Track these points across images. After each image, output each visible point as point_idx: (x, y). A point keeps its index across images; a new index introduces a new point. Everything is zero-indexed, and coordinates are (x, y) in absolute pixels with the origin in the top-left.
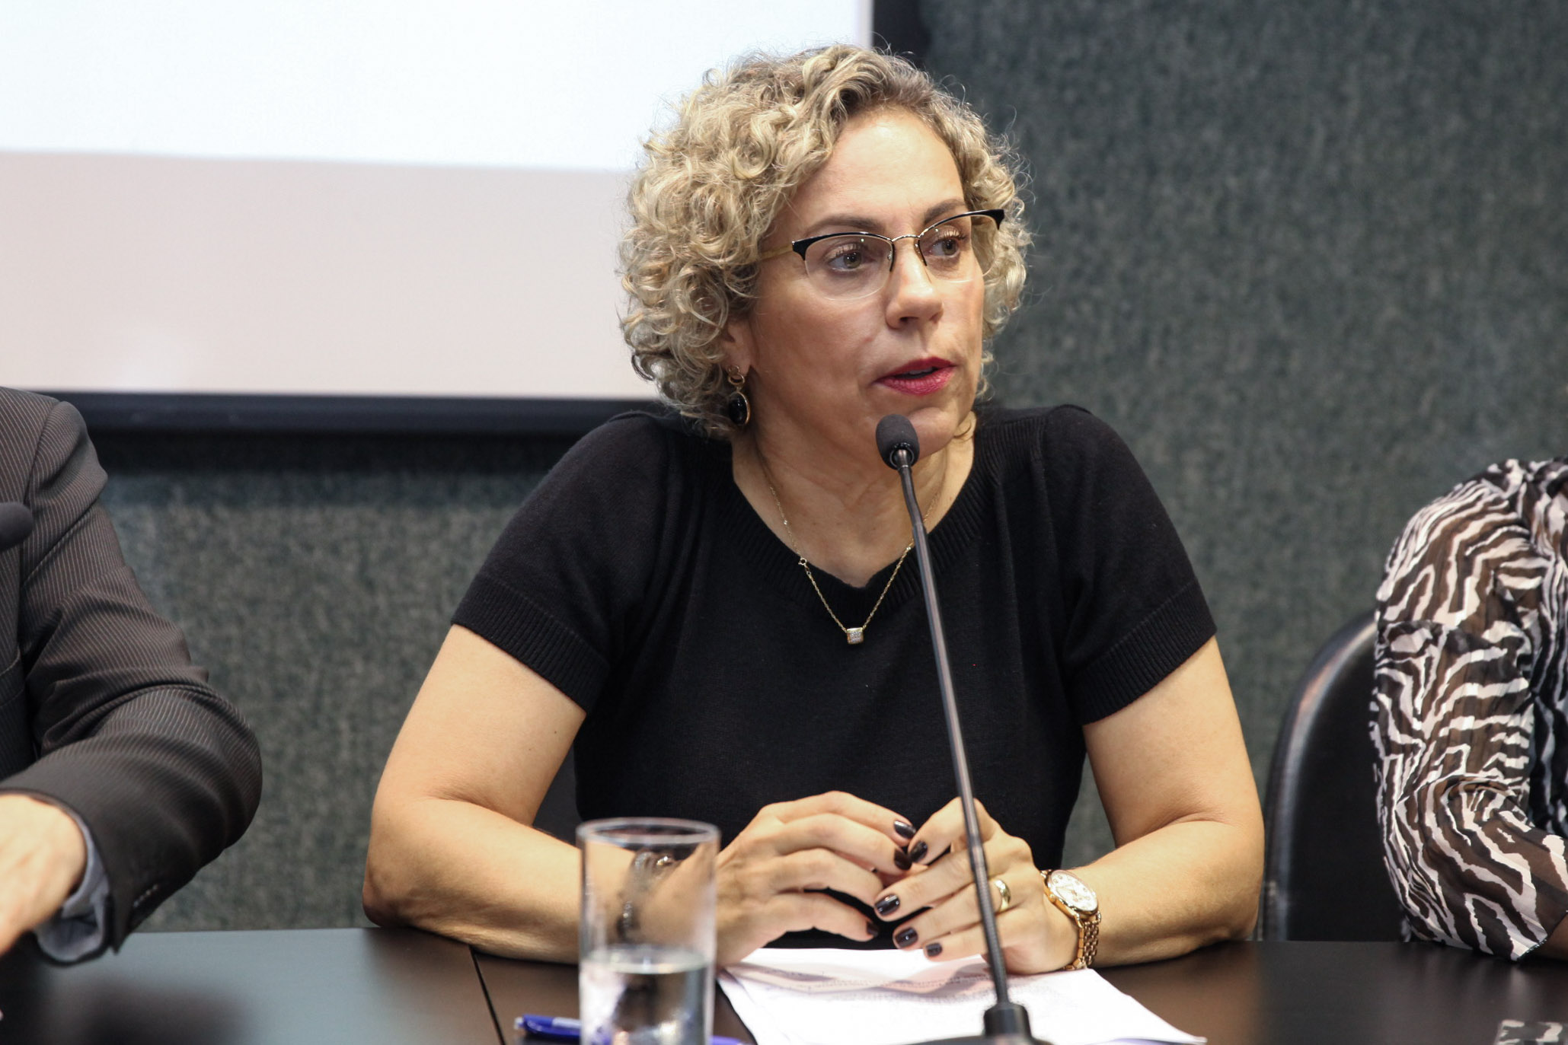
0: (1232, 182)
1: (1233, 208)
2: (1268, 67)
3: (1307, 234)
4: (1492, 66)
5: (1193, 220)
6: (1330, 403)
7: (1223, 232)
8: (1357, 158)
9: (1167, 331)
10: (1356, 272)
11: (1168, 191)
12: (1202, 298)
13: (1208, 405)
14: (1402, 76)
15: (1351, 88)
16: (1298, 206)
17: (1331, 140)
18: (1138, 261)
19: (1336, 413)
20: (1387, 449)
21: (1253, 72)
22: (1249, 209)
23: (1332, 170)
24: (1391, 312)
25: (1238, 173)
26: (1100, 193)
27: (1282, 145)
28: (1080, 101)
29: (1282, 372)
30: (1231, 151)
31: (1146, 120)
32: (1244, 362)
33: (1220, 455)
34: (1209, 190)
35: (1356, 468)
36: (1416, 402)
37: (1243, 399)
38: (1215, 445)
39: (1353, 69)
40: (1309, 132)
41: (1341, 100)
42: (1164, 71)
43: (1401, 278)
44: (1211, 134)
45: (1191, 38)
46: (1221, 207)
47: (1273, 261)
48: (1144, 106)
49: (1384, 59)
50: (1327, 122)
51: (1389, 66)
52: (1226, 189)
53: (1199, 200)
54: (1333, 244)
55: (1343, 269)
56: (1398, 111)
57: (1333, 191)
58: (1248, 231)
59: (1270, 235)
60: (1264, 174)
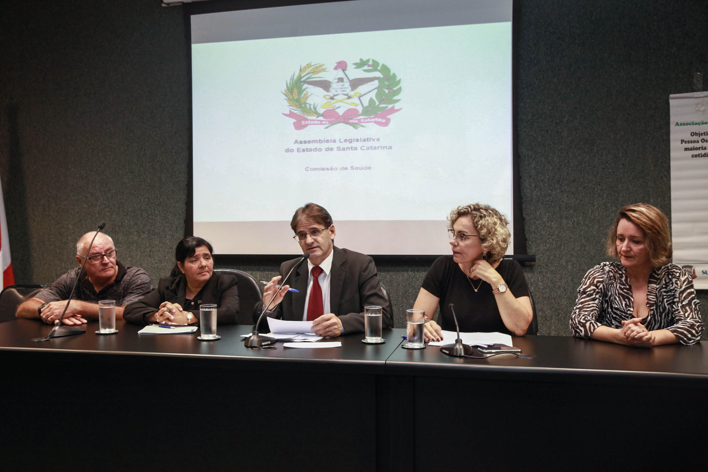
0: (575, 219)
1: (576, 223)
2: (581, 201)
3: (589, 227)
4: (620, 199)
5: (568, 225)
7: (574, 227)
8: (597, 215)
9: (565, 243)
10: (597, 233)
11: (564, 221)
12: (570, 238)
13: (572, 255)
14: (604, 201)
15: (595, 203)
16: (586, 223)
17: (592, 212)
18: (559, 232)
19: (594, 256)
21: (578, 202)
22: (578, 224)
23: (592, 217)
25: (576, 217)
26: (553, 222)
27: (584, 213)
28: (549, 207)
29: (585, 250)
30: (575, 214)
31: (560, 210)
32: (578, 248)
33: (574, 263)
34: (571, 221)
37: (578, 254)
38: (574, 262)
39: (596, 200)
40: (588, 211)
41: (594, 205)
42: (563, 202)
44: (571, 212)
45: (567, 196)
46: (573, 223)
47: (583, 232)
48: (560, 207)
49: (601, 199)
50: (591, 209)
51: (602, 200)
52: (574, 220)
53: (570, 222)
54: (593, 229)
55: (595, 233)
56: (604, 207)
57: (593, 220)
58: (578, 227)
59: (582, 228)
60: (581, 218)
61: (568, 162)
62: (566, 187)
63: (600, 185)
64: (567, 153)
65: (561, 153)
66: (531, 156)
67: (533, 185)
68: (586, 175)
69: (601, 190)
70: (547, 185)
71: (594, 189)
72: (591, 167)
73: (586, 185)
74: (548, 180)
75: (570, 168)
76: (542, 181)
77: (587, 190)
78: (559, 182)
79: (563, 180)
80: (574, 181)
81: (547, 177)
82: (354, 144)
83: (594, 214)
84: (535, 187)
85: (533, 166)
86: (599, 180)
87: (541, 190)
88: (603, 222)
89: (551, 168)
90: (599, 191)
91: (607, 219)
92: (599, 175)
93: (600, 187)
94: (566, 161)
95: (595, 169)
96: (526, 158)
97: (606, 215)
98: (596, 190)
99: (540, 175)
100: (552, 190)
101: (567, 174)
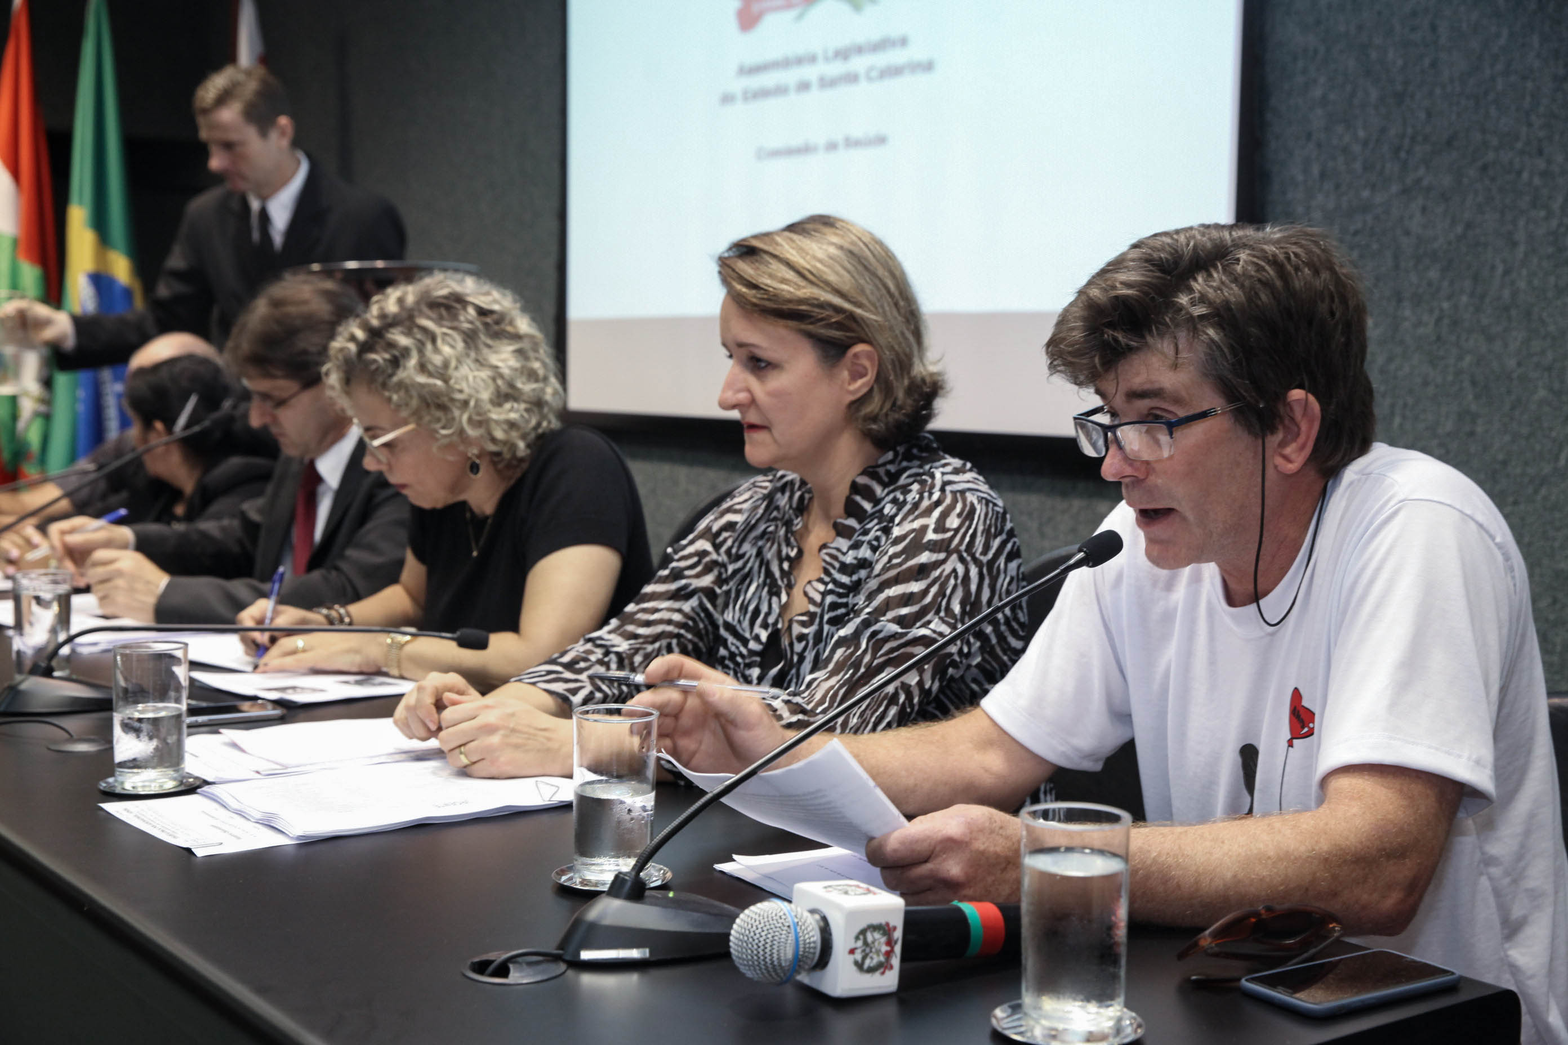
0: (1446, 305)
1: (1446, 321)
2: (1469, 226)
3: (1490, 339)
5: (1421, 331)
6: (1501, 457)
7: (1439, 338)
8: (1522, 285)
9: (1405, 405)
10: (1519, 364)
11: (1407, 313)
12: (1426, 384)
14: (1554, 223)
15: (1520, 236)
16: (1485, 321)
17: (1507, 272)
18: (1390, 359)
19: (1505, 463)
20: (1536, 492)
21: (1459, 229)
22: (1455, 323)
23: (1506, 293)
24: (1542, 393)
25: (1449, 298)
27: (1476, 278)
29: (1472, 434)
30: (1445, 284)
31: (1397, 267)
32: (1449, 426)
34: (1431, 311)
35: (1515, 503)
36: (1557, 458)
39: (1521, 223)
40: (1493, 268)
41: (1515, 244)
42: (1407, 233)
43: (1549, 369)
44: (1433, 274)
45: (1424, 209)
46: (1439, 320)
47: (1468, 359)
48: (1396, 257)
49: (1542, 213)
50: (1504, 261)
51: (1547, 218)
52: (1441, 310)
53: (1425, 318)
54: (1506, 345)
55: (1511, 363)
56: (1550, 250)
57: (1507, 309)
58: (1453, 338)
59: (1467, 340)
60: (1465, 299)
61: (1434, 65)
62: (1422, 171)
63: (1540, 152)
64: (1434, 28)
65: (1413, 29)
66: (1316, 52)
67: (1316, 170)
68: (1493, 112)
69: (1545, 174)
70: (1358, 166)
71: (1519, 173)
72: (1513, 78)
73: (1491, 156)
74: (1365, 143)
75: (1438, 91)
76: (1345, 150)
77: (1493, 179)
78: (1397, 150)
79: (1413, 139)
80: (1449, 143)
81: (1361, 134)
82: (859, 64)
83: (1513, 283)
84: (1323, 175)
85: (1317, 92)
86: (1541, 134)
87: (1337, 186)
88: (1545, 314)
89: (1374, 94)
90: (1537, 181)
91: (1559, 303)
92: (1542, 109)
93: (1541, 164)
94: (1427, 62)
95: (1529, 85)
96: (1300, 64)
97: (1556, 286)
98: (1525, 175)
99: (1340, 129)
100: (1373, 187)
101: (1429, 115)
